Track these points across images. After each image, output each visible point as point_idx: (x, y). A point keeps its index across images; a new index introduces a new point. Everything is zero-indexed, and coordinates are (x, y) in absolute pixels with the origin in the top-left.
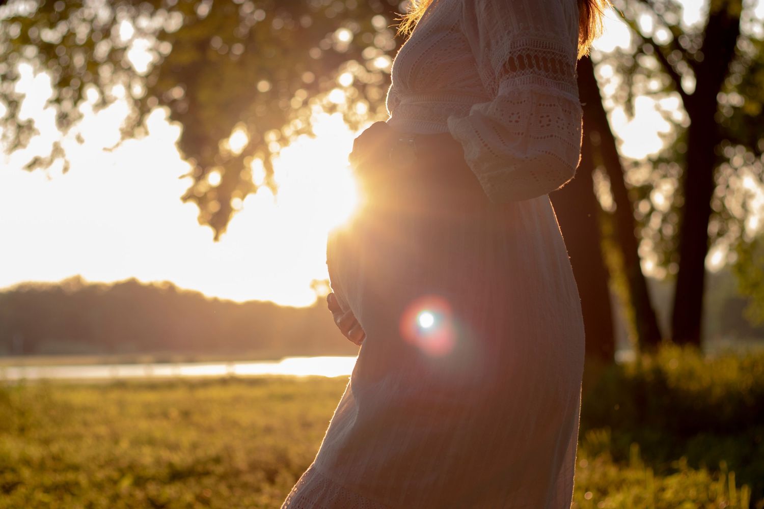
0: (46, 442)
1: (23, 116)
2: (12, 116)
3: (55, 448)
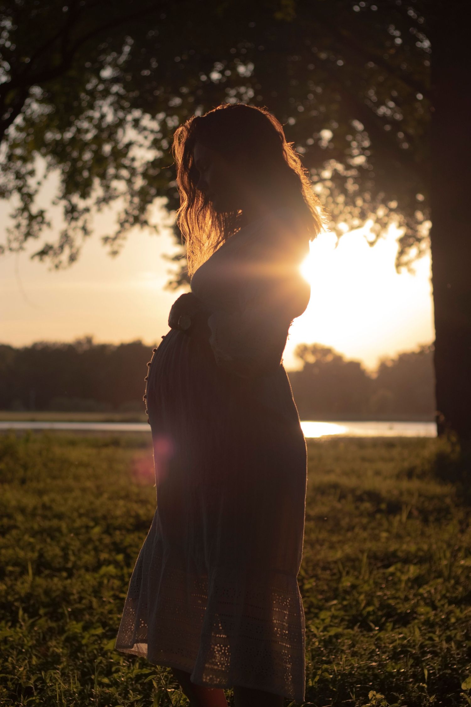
0: (40, 493)
1: (34, 209)
2: (25, 208)
3: (46, 499)
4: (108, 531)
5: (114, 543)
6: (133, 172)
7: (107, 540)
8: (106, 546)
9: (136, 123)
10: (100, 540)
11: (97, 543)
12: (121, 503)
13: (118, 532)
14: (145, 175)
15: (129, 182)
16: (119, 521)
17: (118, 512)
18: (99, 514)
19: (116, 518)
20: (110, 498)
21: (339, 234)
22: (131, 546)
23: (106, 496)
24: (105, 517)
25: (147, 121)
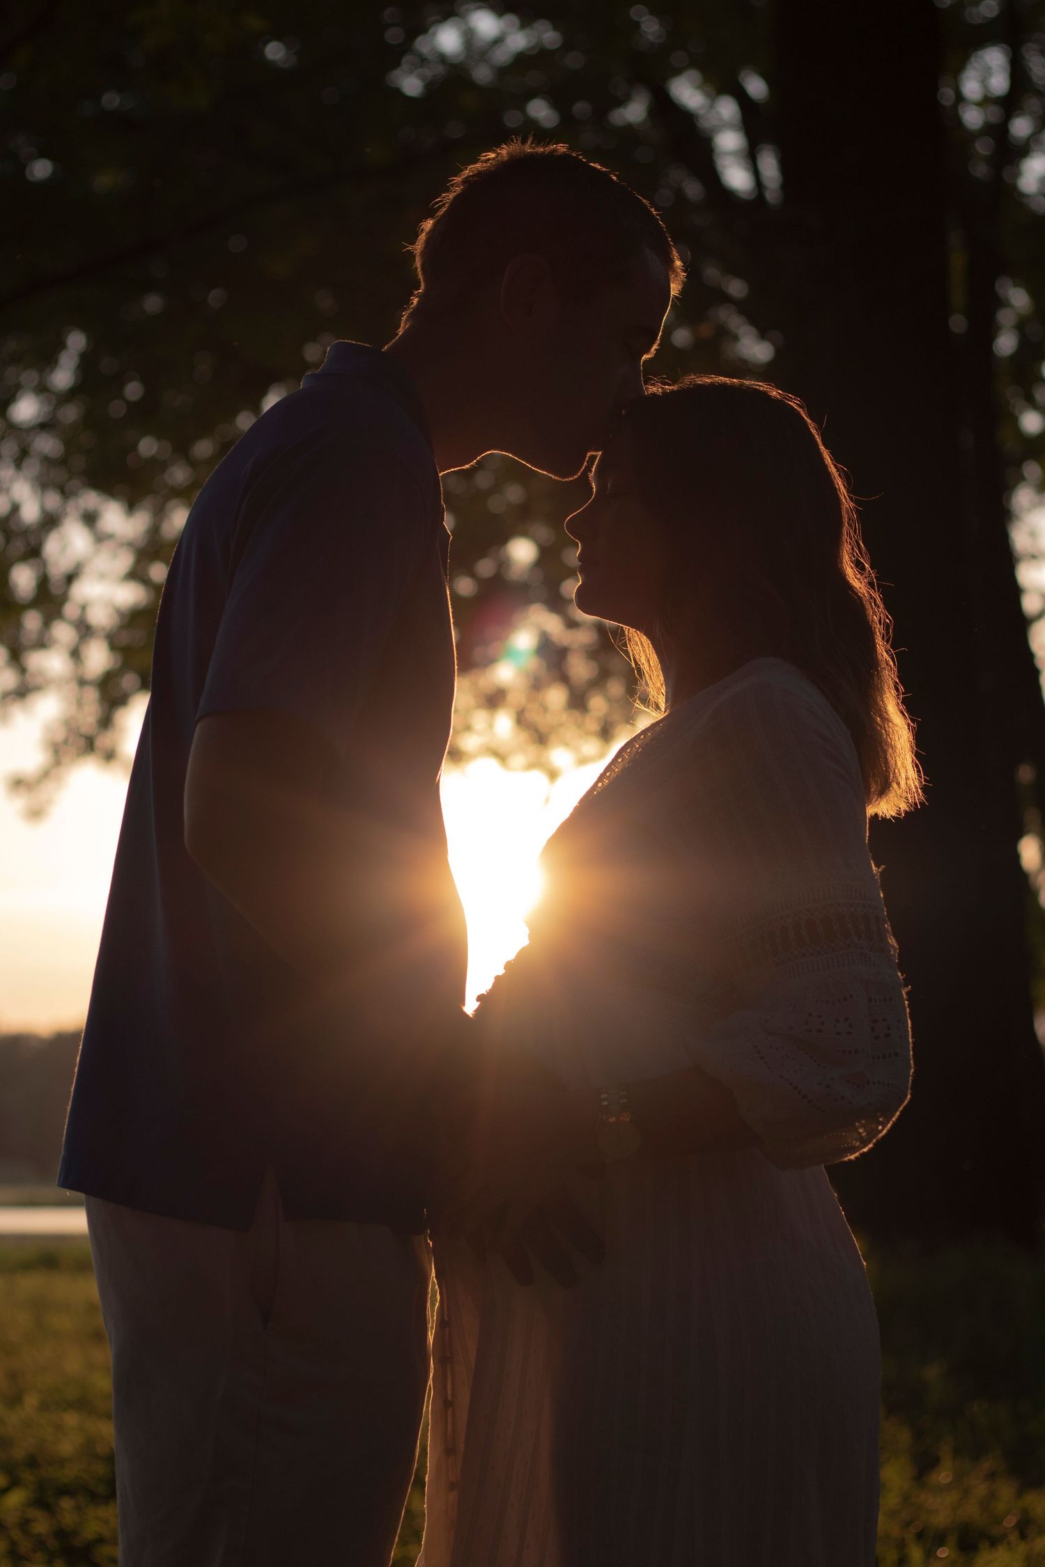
4: (43, 1501)
5: (61, 1534)
6: (85, 629)
7: (42, 1526)
8: (40, 1544)
9: (90, 519)
10: (25, 1524)
11: (16, 1534)
12: (71, 1419)
13: (66, 1504)
14: (113, 642)
15: (76, 654)
16: (69, 1473)
17: (67, 1447)
18: (19, 1453)
19: (61, 1462)
20: (44, 1407)
21: (553, 775)
22: (100, 1540)
23: (31, 1401)
24: (32, 1462)
25: (115, 518)
